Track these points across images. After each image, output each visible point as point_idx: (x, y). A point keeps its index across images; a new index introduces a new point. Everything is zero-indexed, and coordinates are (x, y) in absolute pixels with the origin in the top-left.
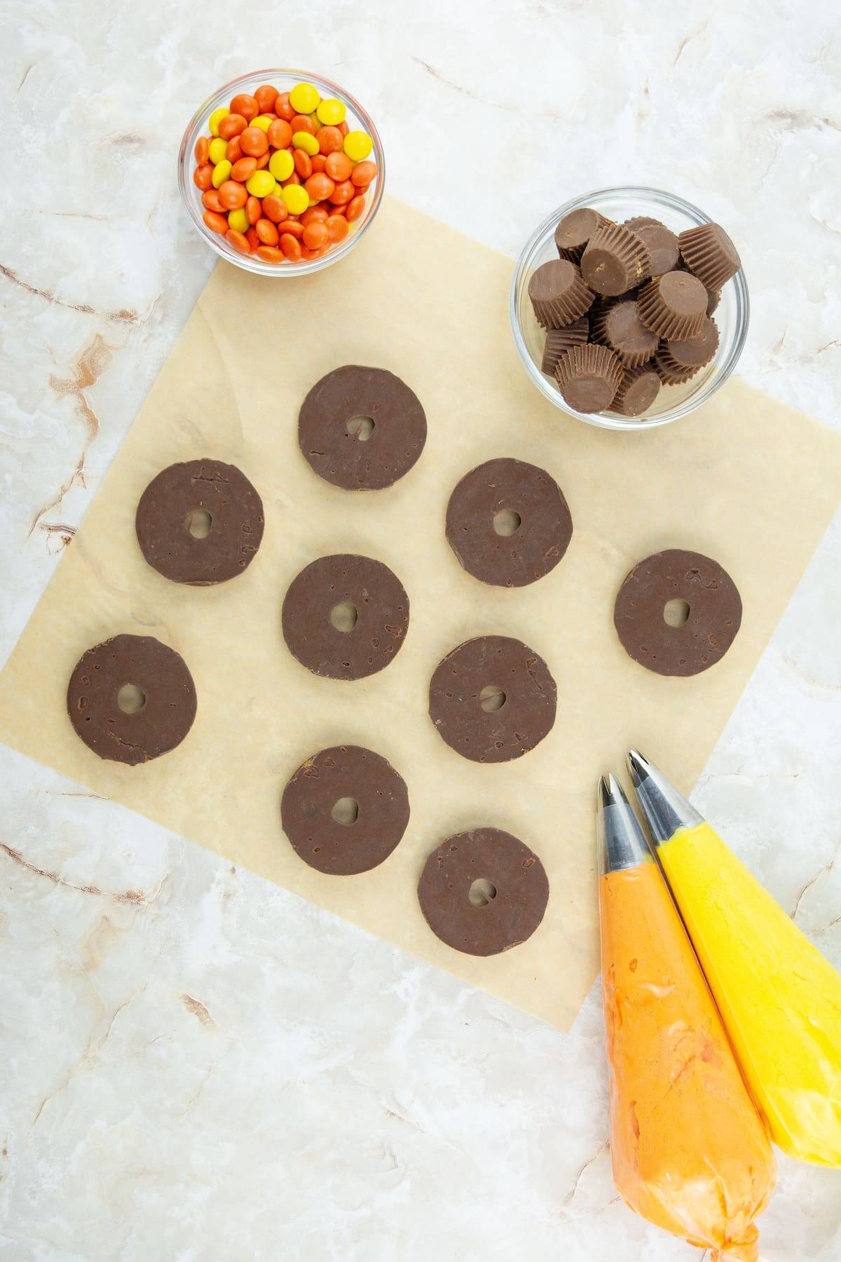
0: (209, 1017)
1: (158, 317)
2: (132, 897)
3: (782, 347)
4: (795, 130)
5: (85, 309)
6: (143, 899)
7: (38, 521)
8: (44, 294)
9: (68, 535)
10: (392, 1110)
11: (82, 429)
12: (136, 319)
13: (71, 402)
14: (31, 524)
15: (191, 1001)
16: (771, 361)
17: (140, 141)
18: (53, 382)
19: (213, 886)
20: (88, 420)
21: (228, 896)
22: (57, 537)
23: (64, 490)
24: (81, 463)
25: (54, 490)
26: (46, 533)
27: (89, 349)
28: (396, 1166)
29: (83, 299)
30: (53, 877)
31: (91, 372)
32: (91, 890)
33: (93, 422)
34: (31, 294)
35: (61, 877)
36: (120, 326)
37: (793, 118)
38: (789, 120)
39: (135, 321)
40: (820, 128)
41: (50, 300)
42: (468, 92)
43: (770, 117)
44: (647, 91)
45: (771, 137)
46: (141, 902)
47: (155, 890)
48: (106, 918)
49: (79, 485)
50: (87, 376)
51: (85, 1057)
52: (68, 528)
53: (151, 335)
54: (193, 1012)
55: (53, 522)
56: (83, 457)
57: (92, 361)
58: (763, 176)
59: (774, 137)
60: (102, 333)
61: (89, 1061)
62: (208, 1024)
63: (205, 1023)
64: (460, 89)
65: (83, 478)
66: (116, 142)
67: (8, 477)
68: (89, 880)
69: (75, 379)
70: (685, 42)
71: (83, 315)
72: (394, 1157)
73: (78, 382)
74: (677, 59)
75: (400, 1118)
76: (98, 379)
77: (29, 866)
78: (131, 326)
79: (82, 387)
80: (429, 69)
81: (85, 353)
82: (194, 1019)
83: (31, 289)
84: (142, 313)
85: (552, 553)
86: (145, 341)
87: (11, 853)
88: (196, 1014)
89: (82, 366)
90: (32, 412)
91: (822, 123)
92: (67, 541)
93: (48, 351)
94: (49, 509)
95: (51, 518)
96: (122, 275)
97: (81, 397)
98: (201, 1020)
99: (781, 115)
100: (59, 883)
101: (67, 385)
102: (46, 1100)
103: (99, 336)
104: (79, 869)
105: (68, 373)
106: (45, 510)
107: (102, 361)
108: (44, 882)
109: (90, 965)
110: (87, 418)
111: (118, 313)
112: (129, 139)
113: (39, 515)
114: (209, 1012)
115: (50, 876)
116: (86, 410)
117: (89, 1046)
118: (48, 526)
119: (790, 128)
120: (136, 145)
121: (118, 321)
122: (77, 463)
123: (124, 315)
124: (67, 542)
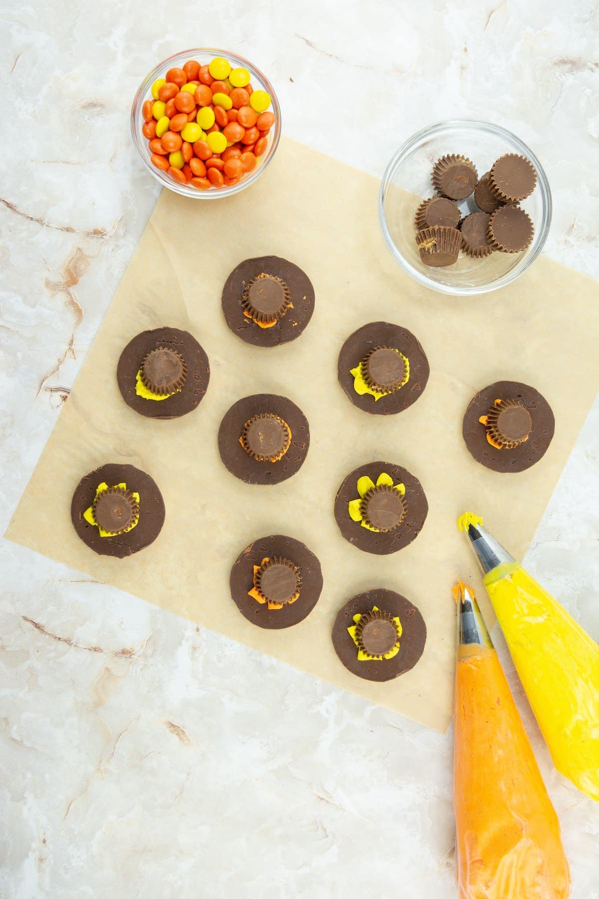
0: (186, 737)
1: (121, 232)
2: (125, 653)
3: (573, 230)
4: (574, 73)
5: (68, 230)
6: (134, 654)
7: (43, 386)
8: (37, 221)
9: (65, 394)
10: (322, 796)
11: (71, 317)
12: (105, 235)
13: (61, 297)
14: (38, 387)
15: (173, 725)
16: (566, 241)
17: (102, 106)
18: (47, 284)
19: (183, 642)
20: (75, 310)
21: (194, 648)
22: (57, 396)
23: (60, 362)
24: (72, 341)
25: (53, 362)
26: (48, 393)
27: (73, 258)
28: (327, 837)
29: (66, 222)
30: (68, 641)
31: (75, 275)
32: (95, 650)
33: (79, 312)
34: (28, 221)
35: (73, 641)
36: (94, 242)
37: (572, 64)
38: (569, 66)
39: (104, 237)
40: (592, 70)
41: (43, 224)
42: (337, 58)
43: (556, 64)
44: (466, 50)
45: (557, 78)
46: (132, 656)
47: (142, 646)
48: (107, 669)
49: (70, 358)
50: (72, 278)
51: (98, 770)
52: (64, 389)
53: (117, 246)
54: (174, 733)
55: (53, 385)
56: (73, 338)
57: (75, 267)
58: (553, 107)
59: (559, 78)
60: (81, 246)
61: (101, 773)
62: (186, 742)
63: (183, 741)
64: (331, 55)
65: (73, 352)
66: (84, 107)
67: (19, 355)
68: (94, 642)
69: (63, 281)
70: (491, 13)
71: (67, 234)
72: (325, 830)
73: (66, 283)
74: (486, 26)
75: (327, 802)
76: (80, 279)
77: (49, 635)
78: (103, 240)
79: (68, 286)
80: (307, 42)
81: (69, 263)
82: (175, 738)
83: (28, 217)
84: (110, 230)
85: (415, 388)
86: (113, 250)
87: (37, 626)
88: (177, 734)
89: (68, 271)
90: (34, 306)
91: (594, 67)
92: (65, 398)
93: (43, 261)
94: (50, 376)
95: (52, 383)
96: (94, 204)
97: (69, 294)
98: (181, 739)
99: (564, 62)
100: (73, 646)
101: (58, 285)
102: (72, 802)
103: (79, 249)
104: (86, 634)
105: (59, 277)
106: (47, 377)
107: (82, 267)
108: (62, 646)
109: (98, 704)
110: (74, 308)
111: (91, 230)
112: (93, 105)
113: (43, 381)
114: (185, 731)
115: (66, 641)
116: (73, 303)
117: (101, 761)
118: (50, 388)
119: (571, 71)
120: (99, 109)
121: (92, 238)
122: (69, 342)
123: (96, 232)
124: (64, 400)
